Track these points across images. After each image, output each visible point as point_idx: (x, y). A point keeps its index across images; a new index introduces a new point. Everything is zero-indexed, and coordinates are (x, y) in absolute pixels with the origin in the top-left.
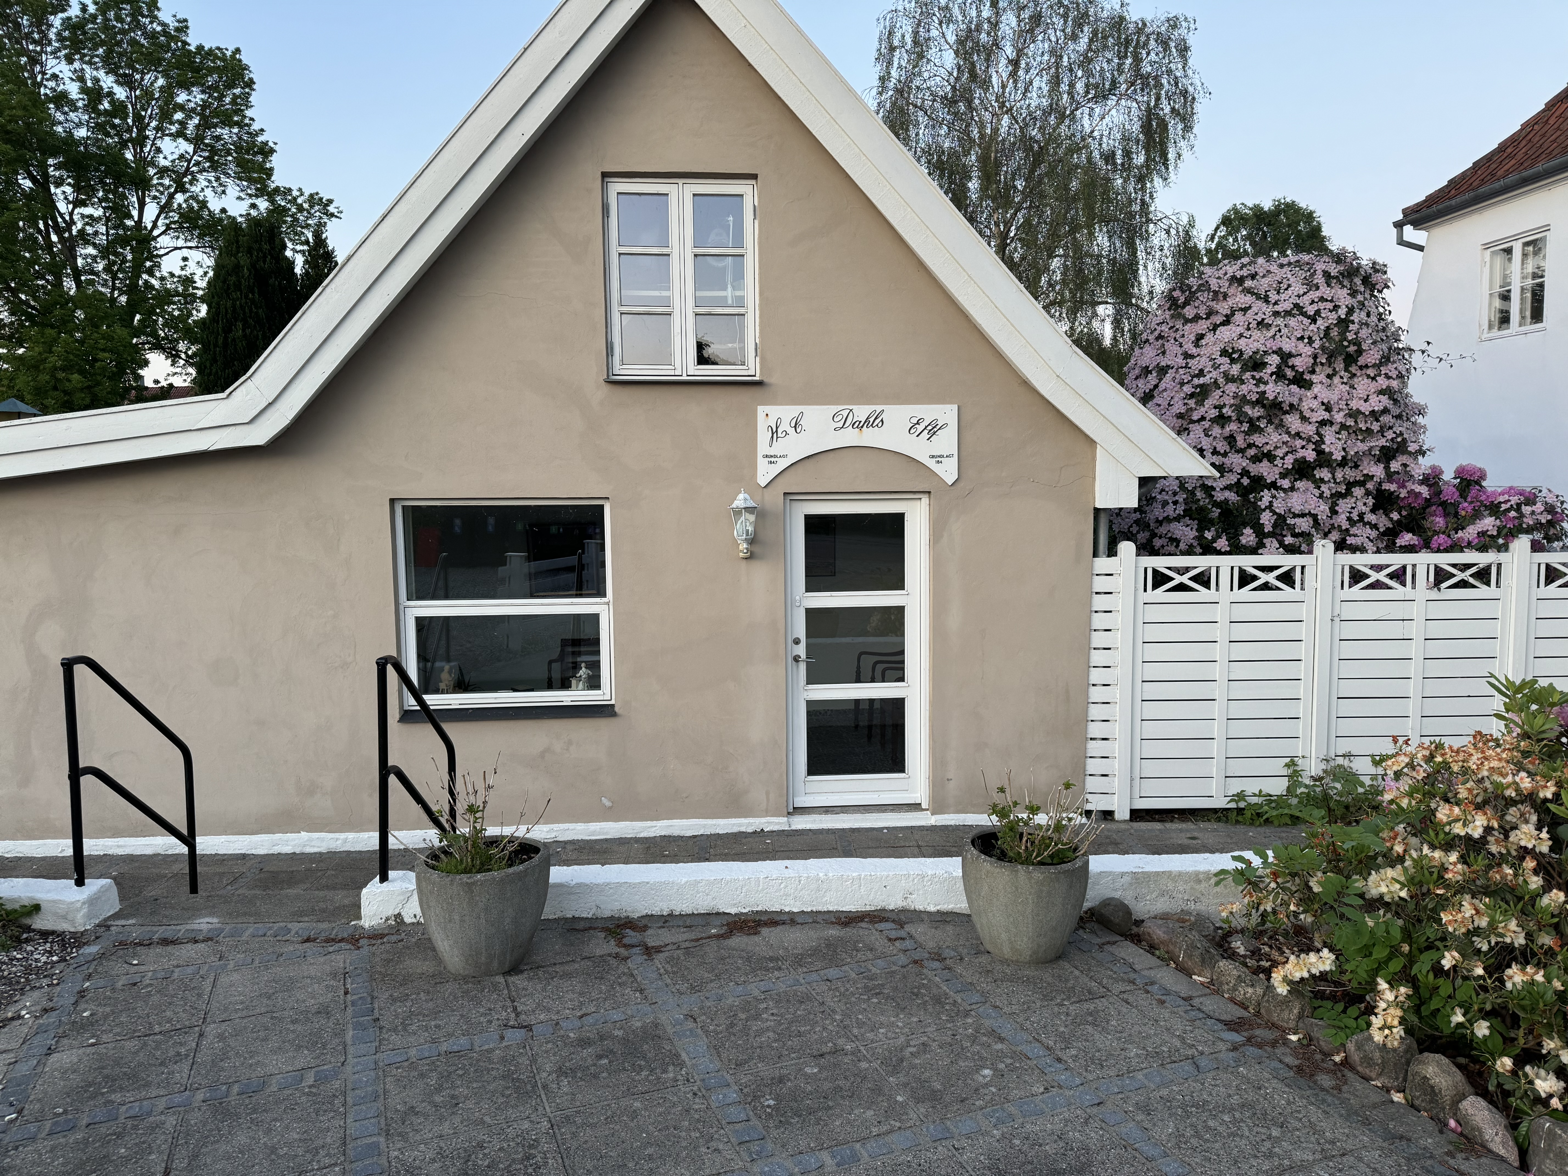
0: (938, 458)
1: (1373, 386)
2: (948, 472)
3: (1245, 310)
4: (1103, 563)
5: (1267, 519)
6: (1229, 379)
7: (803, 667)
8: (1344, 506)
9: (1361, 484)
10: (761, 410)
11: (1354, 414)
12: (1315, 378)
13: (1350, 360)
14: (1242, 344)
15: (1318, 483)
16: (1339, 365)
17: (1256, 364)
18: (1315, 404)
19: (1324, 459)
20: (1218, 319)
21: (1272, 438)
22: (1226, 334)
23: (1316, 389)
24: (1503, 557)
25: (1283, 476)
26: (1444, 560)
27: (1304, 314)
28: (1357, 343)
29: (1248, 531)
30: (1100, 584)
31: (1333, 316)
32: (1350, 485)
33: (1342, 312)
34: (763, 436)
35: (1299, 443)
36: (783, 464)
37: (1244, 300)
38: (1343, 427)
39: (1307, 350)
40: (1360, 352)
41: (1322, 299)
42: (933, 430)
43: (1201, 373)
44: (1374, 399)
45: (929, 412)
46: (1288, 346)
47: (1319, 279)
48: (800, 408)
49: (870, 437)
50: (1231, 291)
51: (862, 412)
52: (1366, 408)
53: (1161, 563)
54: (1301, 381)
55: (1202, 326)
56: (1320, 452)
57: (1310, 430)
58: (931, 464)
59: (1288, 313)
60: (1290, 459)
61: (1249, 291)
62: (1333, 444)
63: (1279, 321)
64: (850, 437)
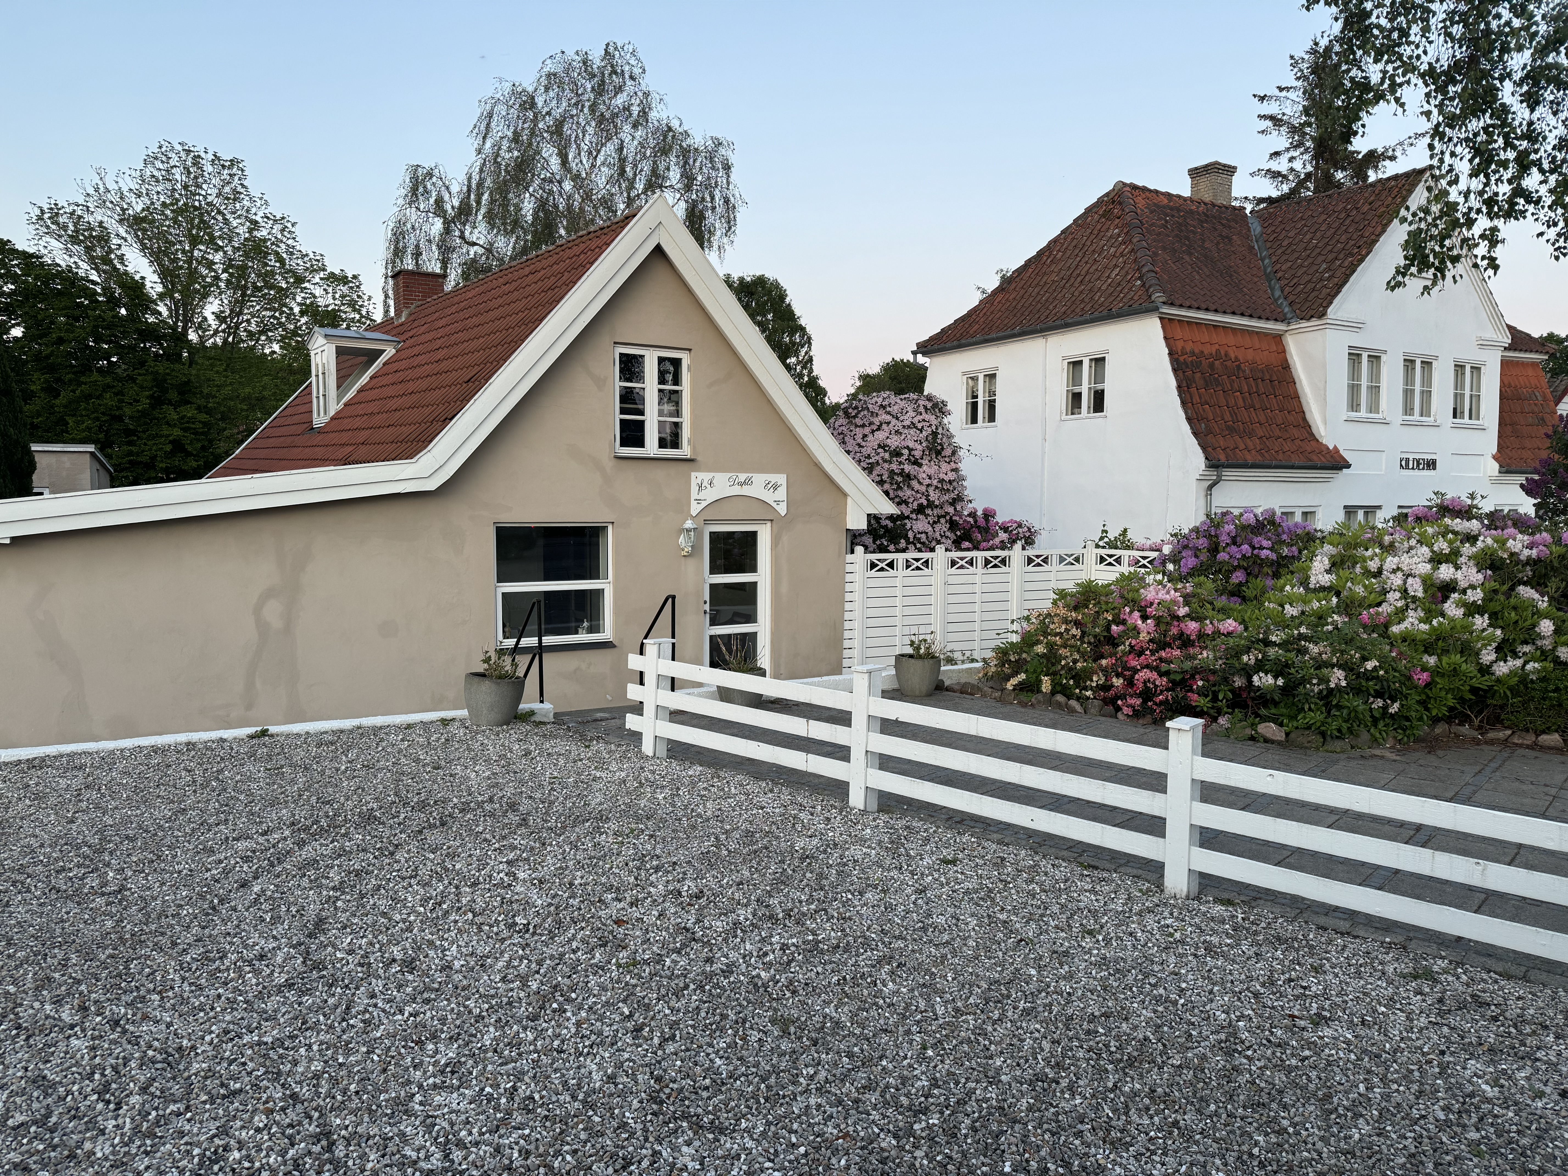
0: (777, 502)
1: (949, 467)
2: (782, 509)
3: (888, 423)
4: (849, 558)
5: (910, 535)
6: (885, 461)
7: (708, 616)
8: (938, 527)
9: (944, 517)
10: (693, 475)
11: (942, 481)
12: (924, 462)
13: (938, 453)
14: (889, 441)
15: (927, 516)
16: (934, 456)
17: (897, 453)
18: (924, 476)
19: (931, 505)
20: (875, 427)
21: (907, 493)
22: (881, 436)
23: (925, 468)
24: (1011, 553)
25: (912, 512)
26: (988, 554)
27: (916, 428)
28: (941, 444)
29: (903, 541)
30: (849, 568)
31: (929, 430)
32: (939, 517)
33: (934, 428)
34: (694, 488)
35: (919, 495)
36: (704, 504)
37: (888, 418)
38: (937, 487)
39: (919, 447)
40: (943, 449)
41: (924, 420)
42: (775, 487)
43: (869, 457)
44: (950, 474)
45: (774, 478)
46: (911, 444)
47: (922, 409)
48: (713, 474)
49: (746, 491)
50: (880, 412)
51: (742, 477)
52: (946, 478)
53: (874, 557)
54: (916, 463)
55: (867, 430)
56: (928, 500)
57: (923, 488)
58: (774, 505)
59: (909, 427)
60: (915, 504)
61: (889, 413)
62: (934, 496)
63: (906, 431)
64: (737, 490)
